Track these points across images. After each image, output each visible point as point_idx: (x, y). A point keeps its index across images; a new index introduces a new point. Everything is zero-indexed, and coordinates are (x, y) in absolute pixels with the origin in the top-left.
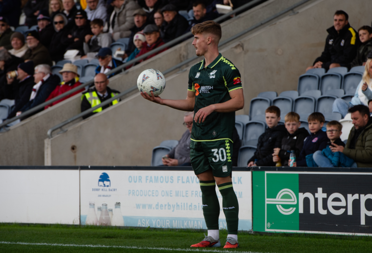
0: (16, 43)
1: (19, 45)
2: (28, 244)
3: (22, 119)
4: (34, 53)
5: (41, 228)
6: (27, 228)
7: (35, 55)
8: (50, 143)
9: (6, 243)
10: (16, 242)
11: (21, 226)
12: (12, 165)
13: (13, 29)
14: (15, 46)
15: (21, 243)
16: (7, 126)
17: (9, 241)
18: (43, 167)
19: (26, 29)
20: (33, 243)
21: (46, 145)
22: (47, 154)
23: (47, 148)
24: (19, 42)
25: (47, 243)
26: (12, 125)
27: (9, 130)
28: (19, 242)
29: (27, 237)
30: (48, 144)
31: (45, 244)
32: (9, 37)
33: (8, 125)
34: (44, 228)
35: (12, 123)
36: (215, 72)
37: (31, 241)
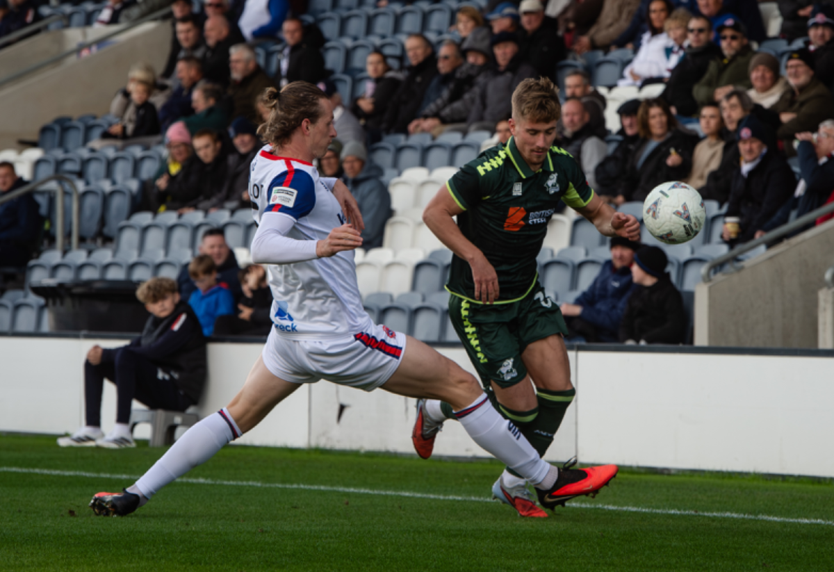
0: (763, 77)
1: (768, 82)
2: (782, 519)
3: (770, 244)
4: (801, 98)
5: (811, 487)
6: (780, 484)
7: (802, 104)
8: (830, 299)
9: (735, 515)
10: (756, 515)
11: (767, 480)
12: (747, 345)
13: (755, 46)
14: (758, 84)
15: (766, 517)
16: (738, 260)
17: (741, 513)
18: (813, 351)
19: (783, 46)
20: (792, 518)
21: (822, 304)
22: (825, 324)
23: (825, 310)
24: (768, 75)
25: (823, 519)
26: (749, 257)
27: (742, 268)
28: (763, 514)
29: (779, 504)
30: (826, 301)
31: (819, 521)
32: (747, 64)
33: (741, 257)
34: (817, 487)
35: (750, 253)
36: (555, 178)
37: (788, 513)
